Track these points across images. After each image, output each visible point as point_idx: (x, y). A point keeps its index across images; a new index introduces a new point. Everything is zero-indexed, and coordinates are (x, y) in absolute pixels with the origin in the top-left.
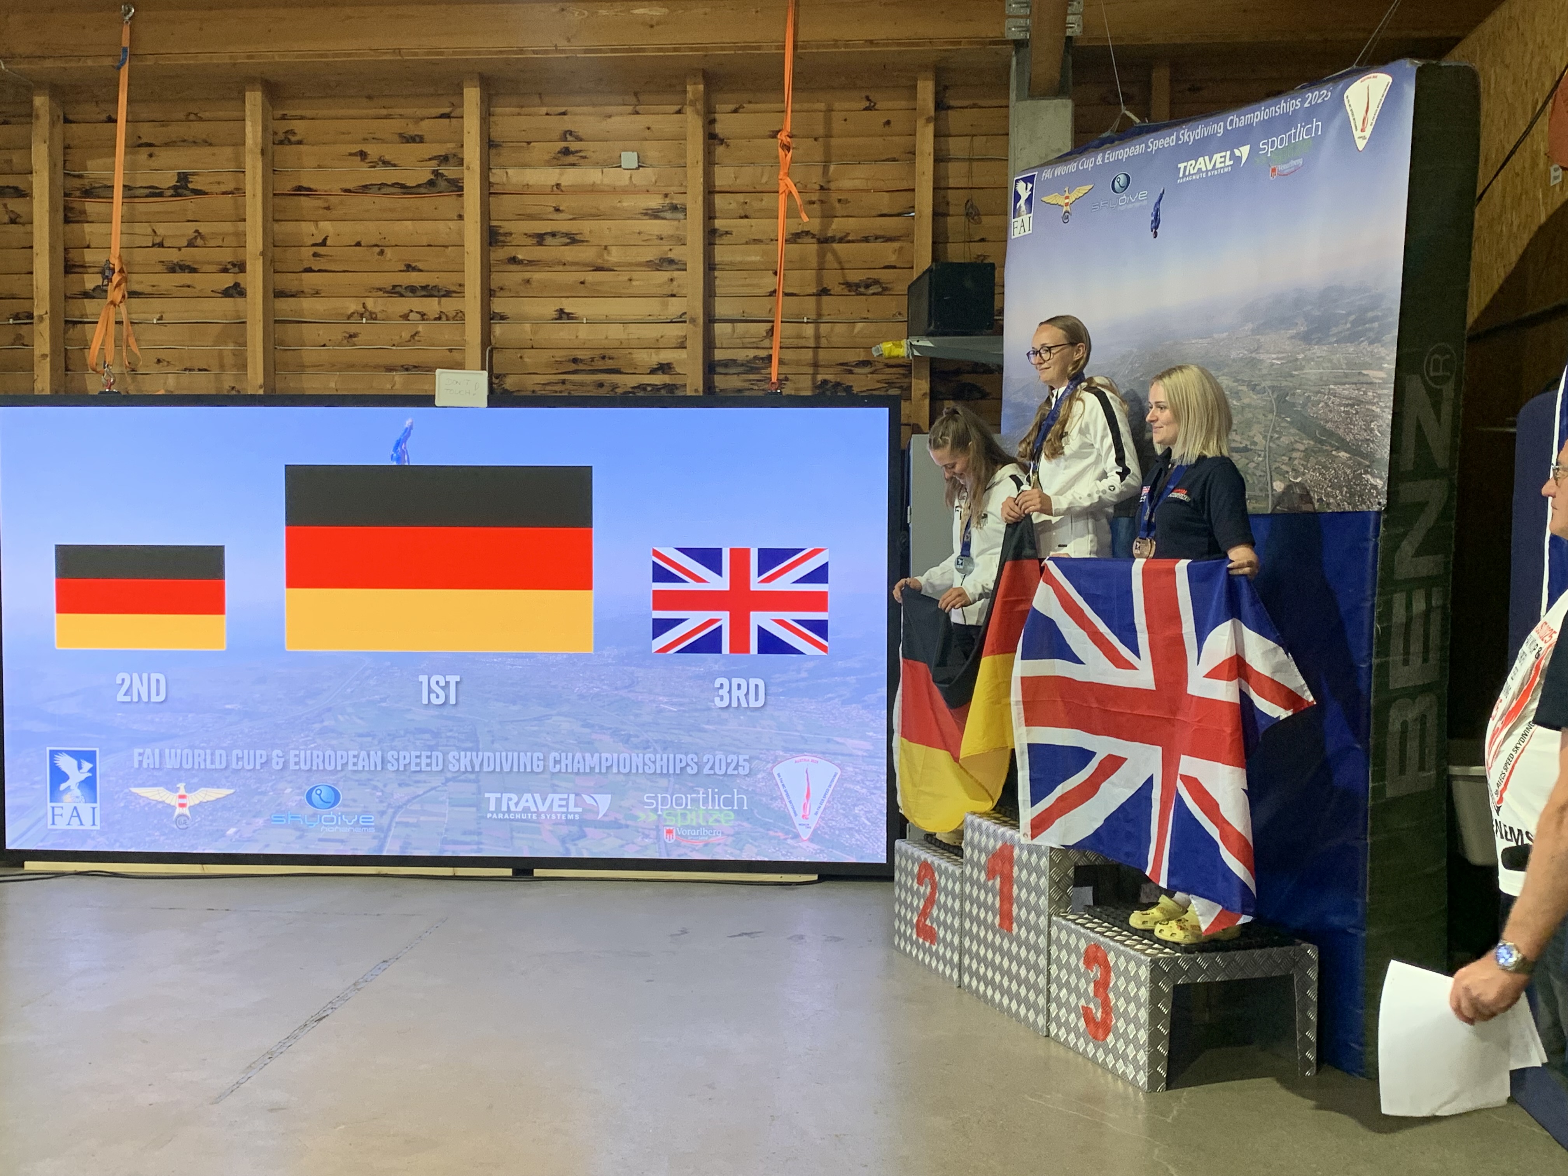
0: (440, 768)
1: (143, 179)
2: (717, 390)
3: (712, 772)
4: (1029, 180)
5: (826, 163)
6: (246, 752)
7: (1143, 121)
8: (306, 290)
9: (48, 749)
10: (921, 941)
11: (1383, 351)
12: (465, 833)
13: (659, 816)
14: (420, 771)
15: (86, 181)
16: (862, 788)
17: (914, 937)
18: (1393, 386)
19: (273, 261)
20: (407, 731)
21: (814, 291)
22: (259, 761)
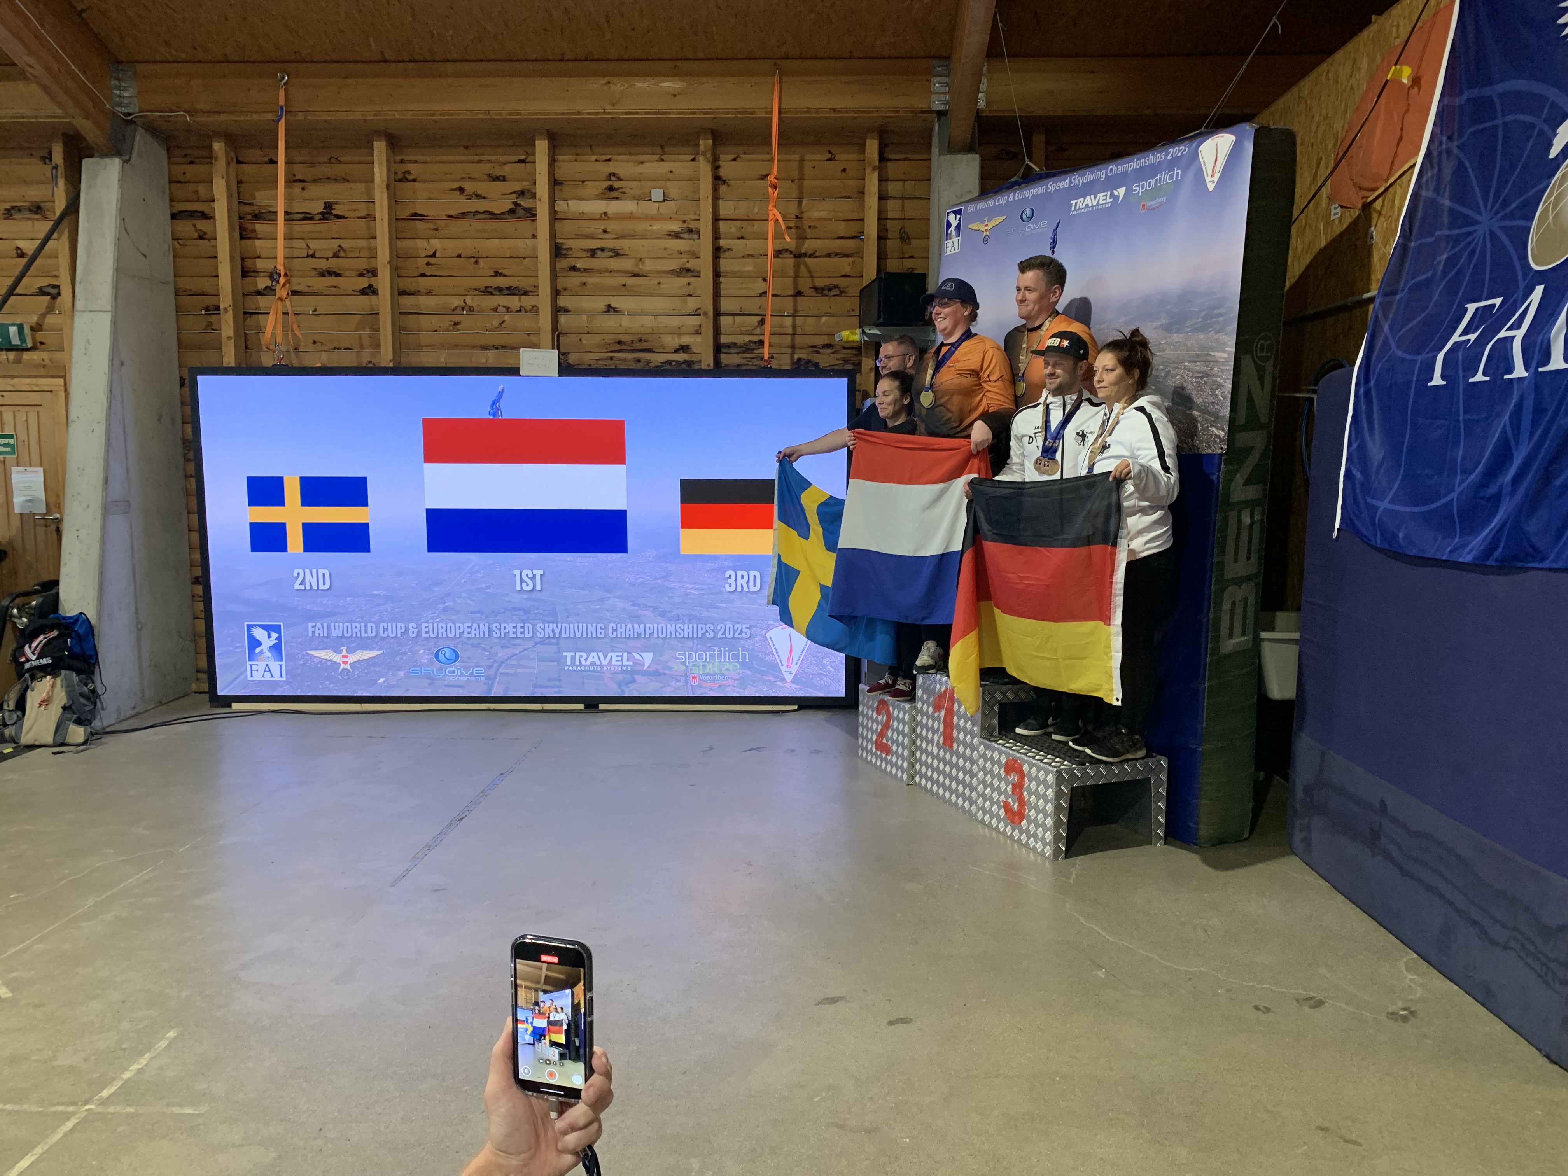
0: (531, 635)
1: (299, 207)
2: (723, 365)
3: (724, 636)
4: (958, 212)
5: (800, 199)
6: (390, 625)
7: (1041, 169)
8: (421, 290)
9: (246, 623)
10: (879, 753)
11: (1226, 338)
12: (549, 680)
13: (687, 667)
14: (517, 638)
15: (255, 208)
17: (874, 750)
18: (1233, 363)
19: (397, 268)
20: (506, 609)
21: (792, 293)
22: (399, 631)
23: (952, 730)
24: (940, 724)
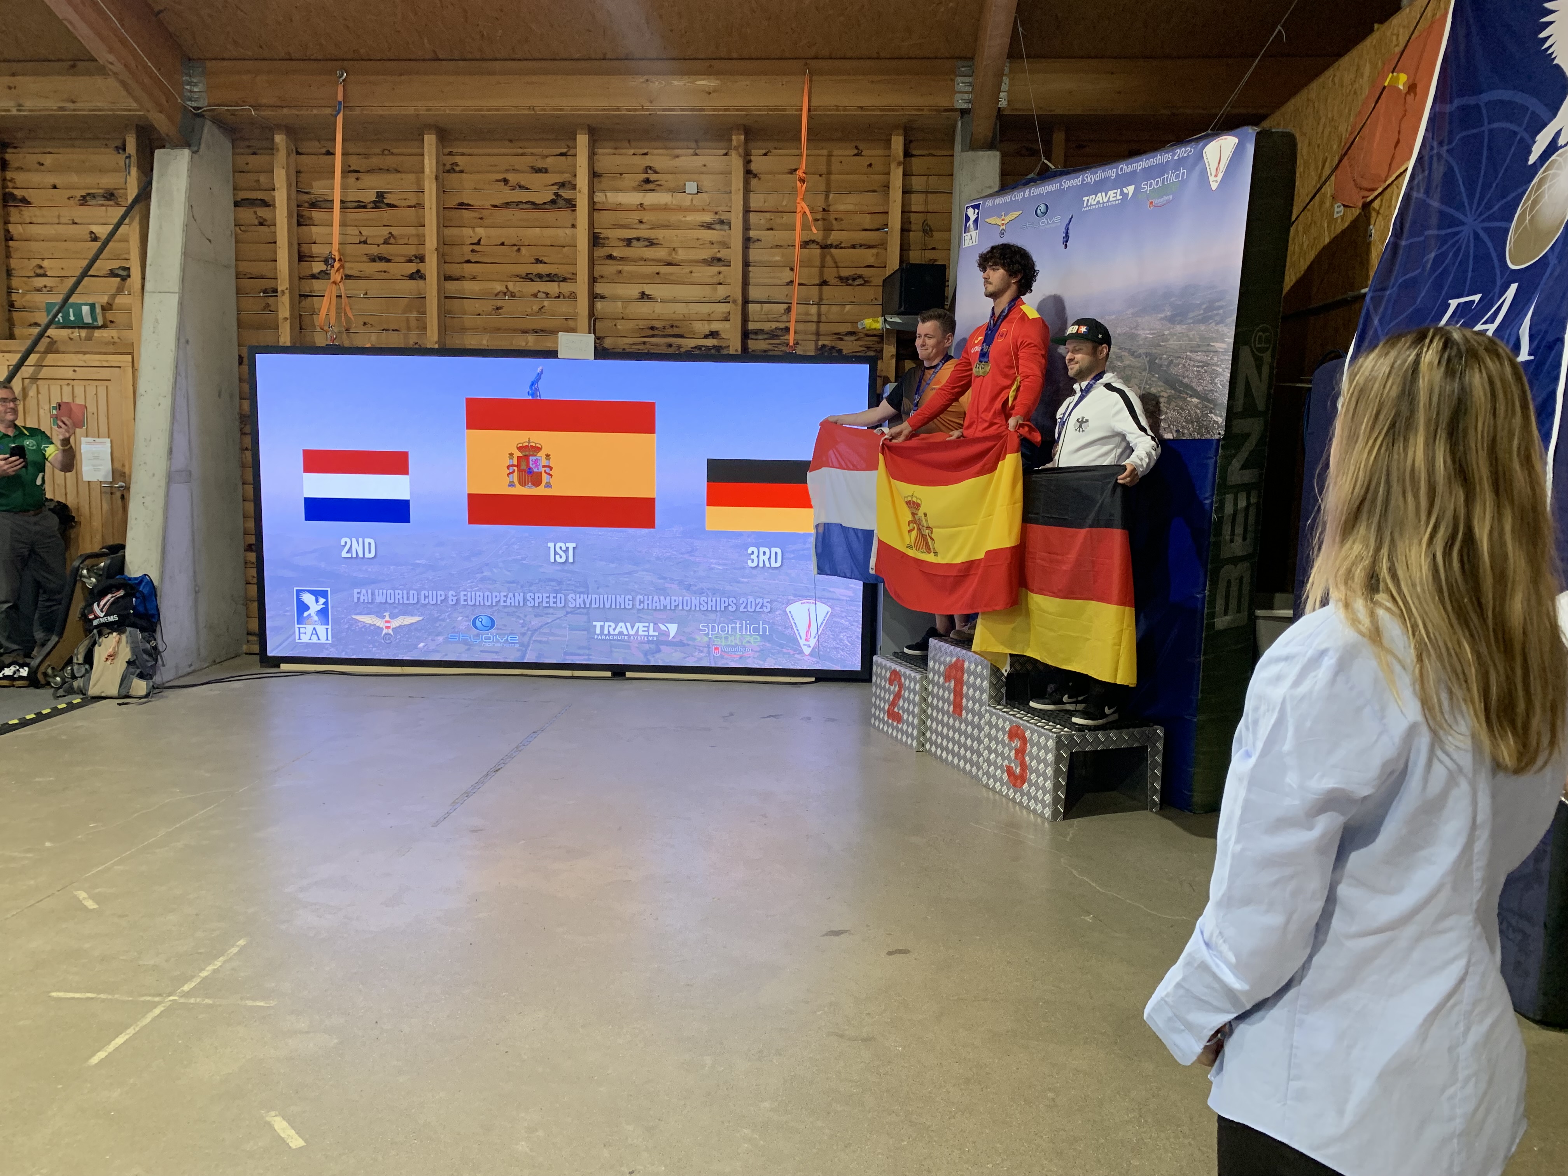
0: (563, 604)
1: (353, 196)
2: (750, 350)
3: (746, 610)
4: (977, 207)
5: (827, 192)
6: (430, 592)
7: (1056, 167)
8: (466, 276)
9: (295, 589)
10: (890, 721)
11: (1226, 330)
12: (579, 648)
13: (710, 638)
14: (549, 607)
15: (312, 196)
16: (846, 621)
17: (886, 719)
18: (1231, 354)
19: (443, 255)
20: (540, 580)
21: (817, 282)
22: (439, 599)
23: (962, 699)
24: (950, 694)
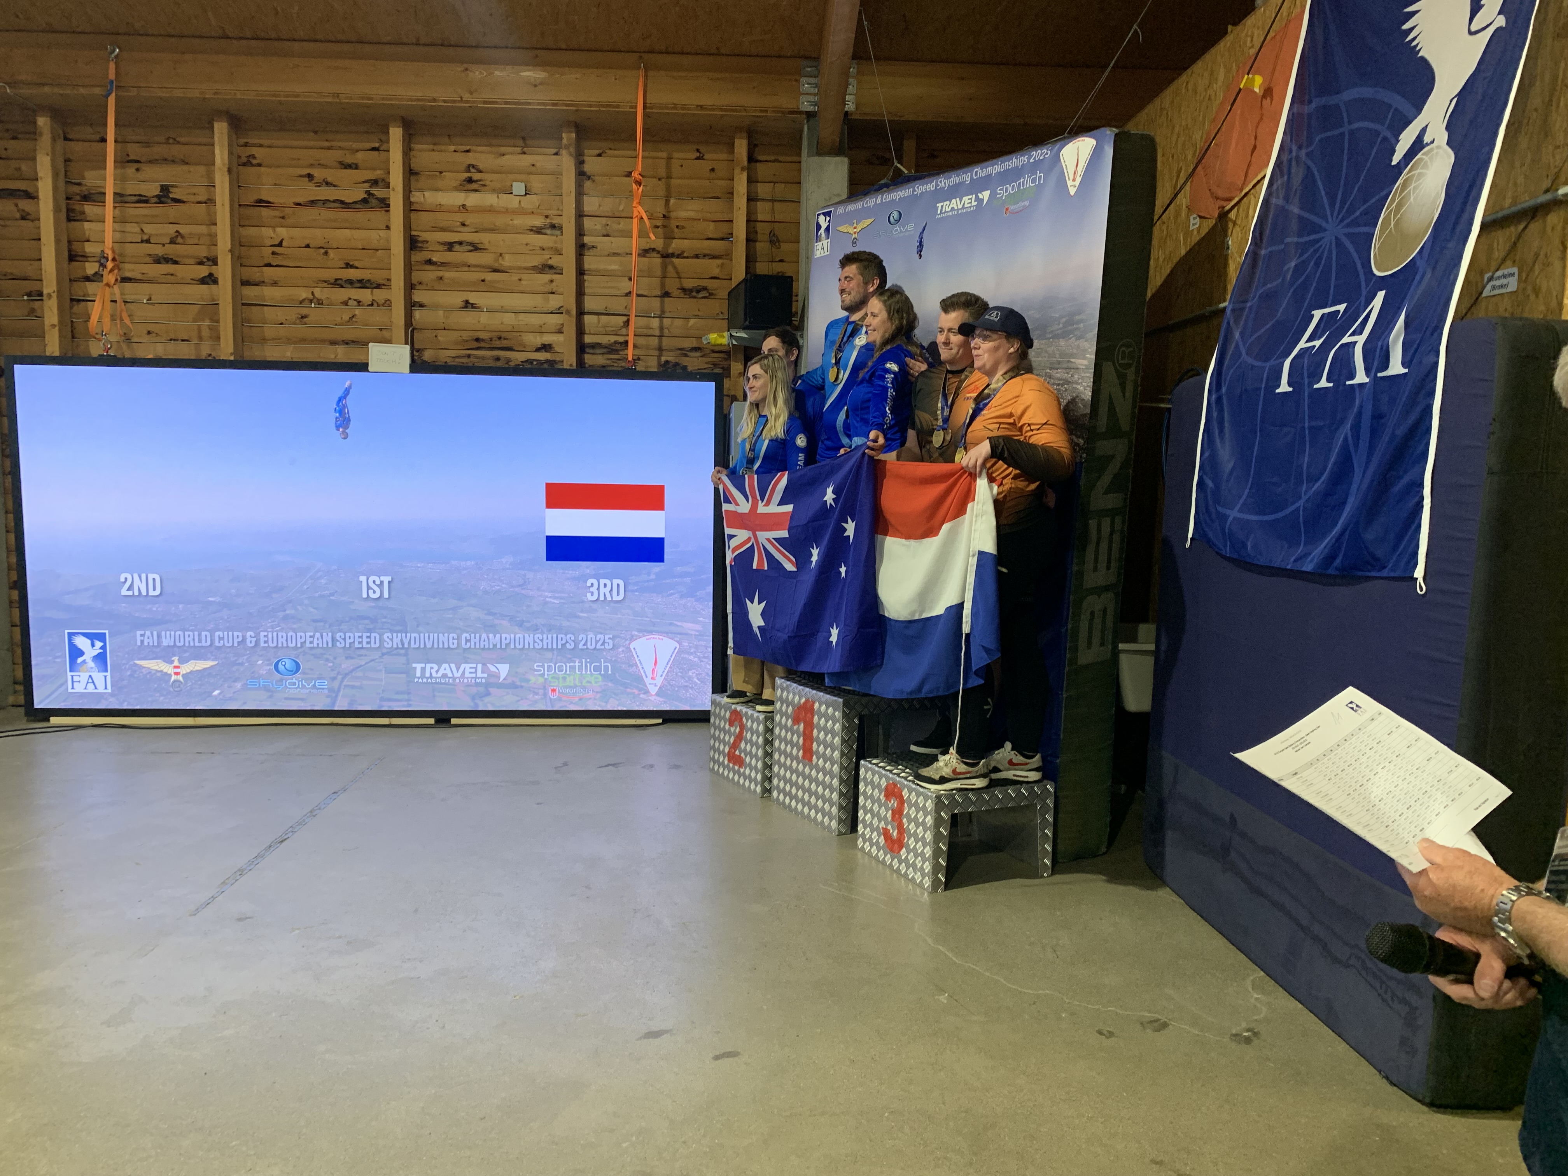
0: (377, 645)
1: (132, 188)
2: (587, 366)
3: (585, 647)
4: (827, 214)
5: (668, 198)
7: (909, 171)
8: (266, 281)
10: (731, 765)
12: (398, 693)
13: (546, 679)
14: (362, 648)
15: (84, 188)
16: (695, 657)
17: (726, 763)
18: (1093, 371)
19: (239, 257)
20: (351, 618)
21: (659, 293)
22: (236, 641)
23: (812, 743)
24: (799, 738)
